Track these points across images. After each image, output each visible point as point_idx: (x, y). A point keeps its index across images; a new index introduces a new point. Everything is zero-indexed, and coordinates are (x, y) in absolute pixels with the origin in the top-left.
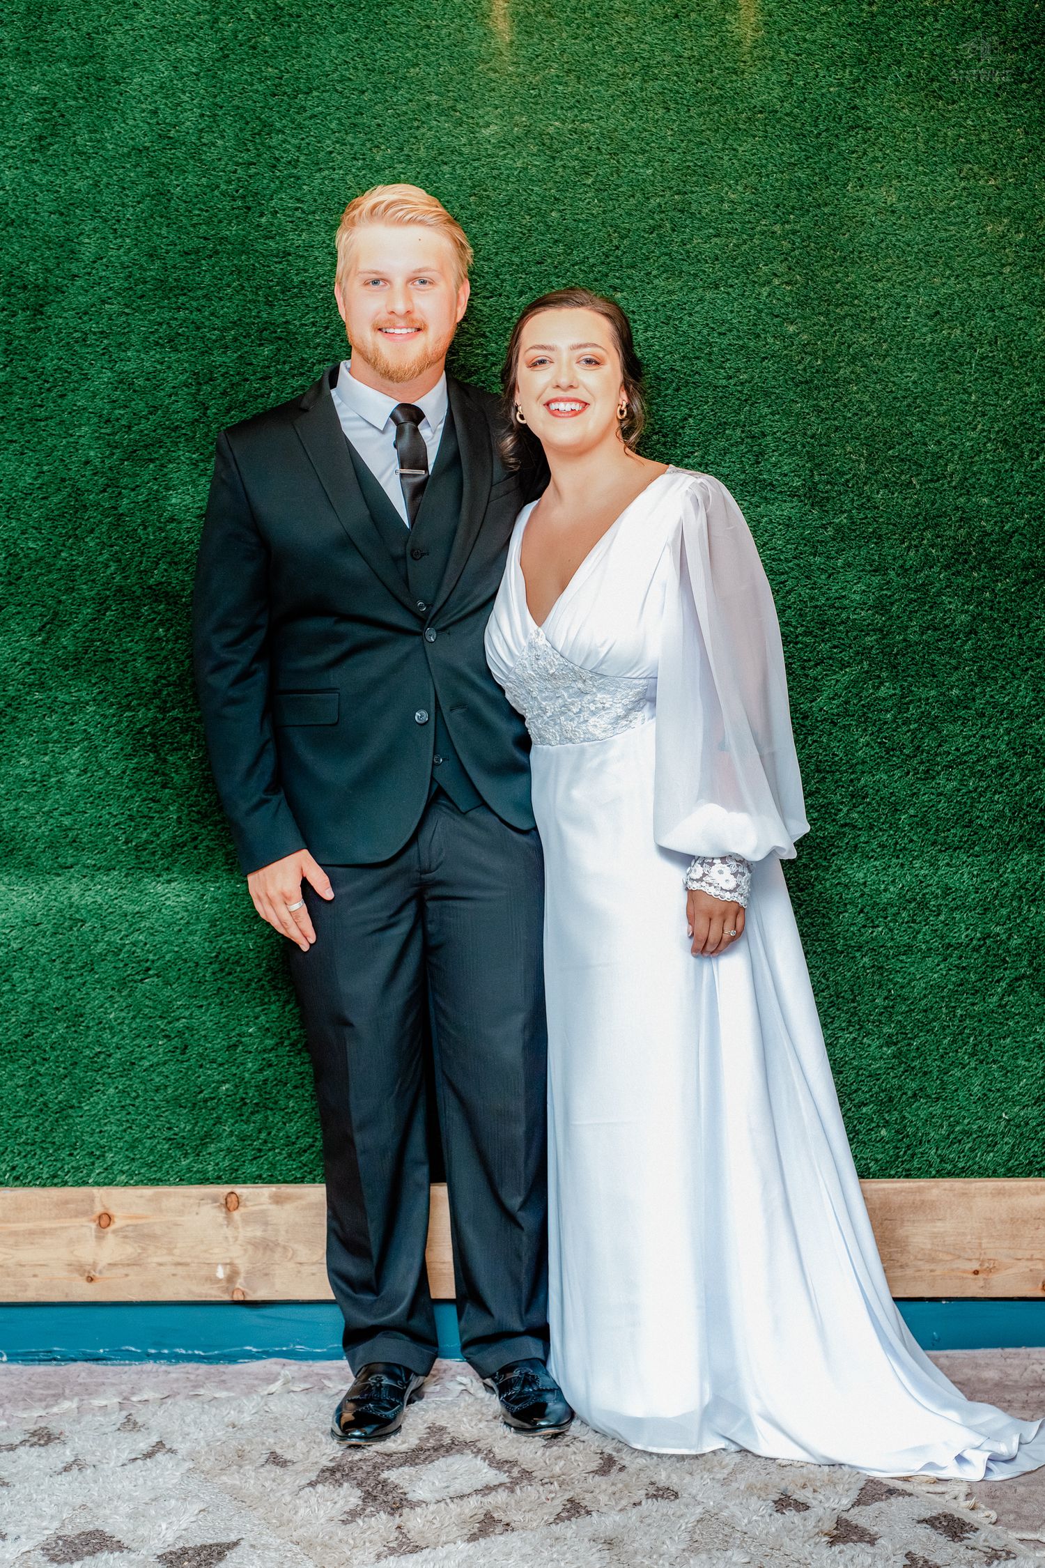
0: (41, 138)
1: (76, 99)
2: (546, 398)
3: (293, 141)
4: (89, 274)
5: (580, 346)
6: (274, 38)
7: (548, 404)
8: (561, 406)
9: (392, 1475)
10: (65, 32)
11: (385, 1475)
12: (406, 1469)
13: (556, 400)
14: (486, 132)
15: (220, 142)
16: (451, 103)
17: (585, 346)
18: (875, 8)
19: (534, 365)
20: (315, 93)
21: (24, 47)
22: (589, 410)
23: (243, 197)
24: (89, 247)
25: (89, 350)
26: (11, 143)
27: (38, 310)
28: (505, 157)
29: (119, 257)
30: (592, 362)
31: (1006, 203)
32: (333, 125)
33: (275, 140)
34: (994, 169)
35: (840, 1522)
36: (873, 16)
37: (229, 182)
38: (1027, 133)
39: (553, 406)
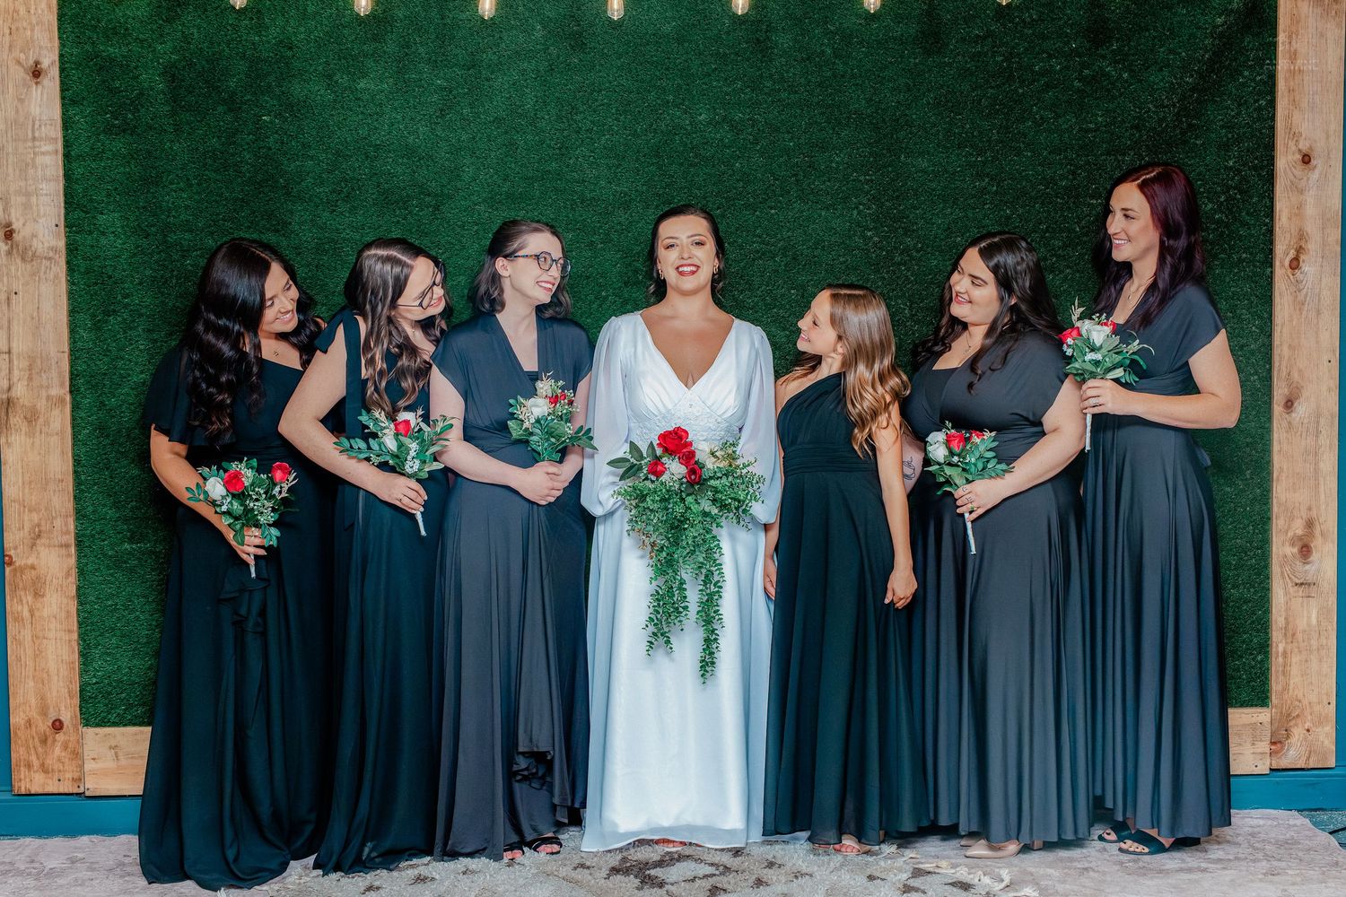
0: (442, 110)
1: (463, 88)
2: (676, 265)
3: (590, 118)
4: (468, 188)
5: (692, 236)
6: (581, 60)
7: (678, 268)
8: (685, 269)
9: (653, 872)
10: (458, 51)
11: (648, 872)
12: (658, 869)
13: (682, 266)
14: (701, 118)
15: (547, 117)
16: (680, 101)
17: (696, 235)
18: (917, 61)
19: (668, 248)
20: (603, 92)
21: (434, 58)
22: (700, 270)
23: (560, 149)
24: (468, 173)
25: (467, 232)
26: (424, 112)
27: (437, 208)
28: (710, 132)
29: (486, 180)
30: (700, 244)
31: (988, 170)
32: (614, 111)
33: (578, 118)
34: (981, 152)
35: (905, 885)
36: (916, 64)
37: (551, 140)
38: (998, 133)
39: (681, 269)
